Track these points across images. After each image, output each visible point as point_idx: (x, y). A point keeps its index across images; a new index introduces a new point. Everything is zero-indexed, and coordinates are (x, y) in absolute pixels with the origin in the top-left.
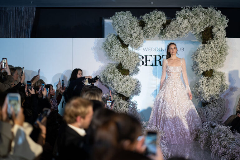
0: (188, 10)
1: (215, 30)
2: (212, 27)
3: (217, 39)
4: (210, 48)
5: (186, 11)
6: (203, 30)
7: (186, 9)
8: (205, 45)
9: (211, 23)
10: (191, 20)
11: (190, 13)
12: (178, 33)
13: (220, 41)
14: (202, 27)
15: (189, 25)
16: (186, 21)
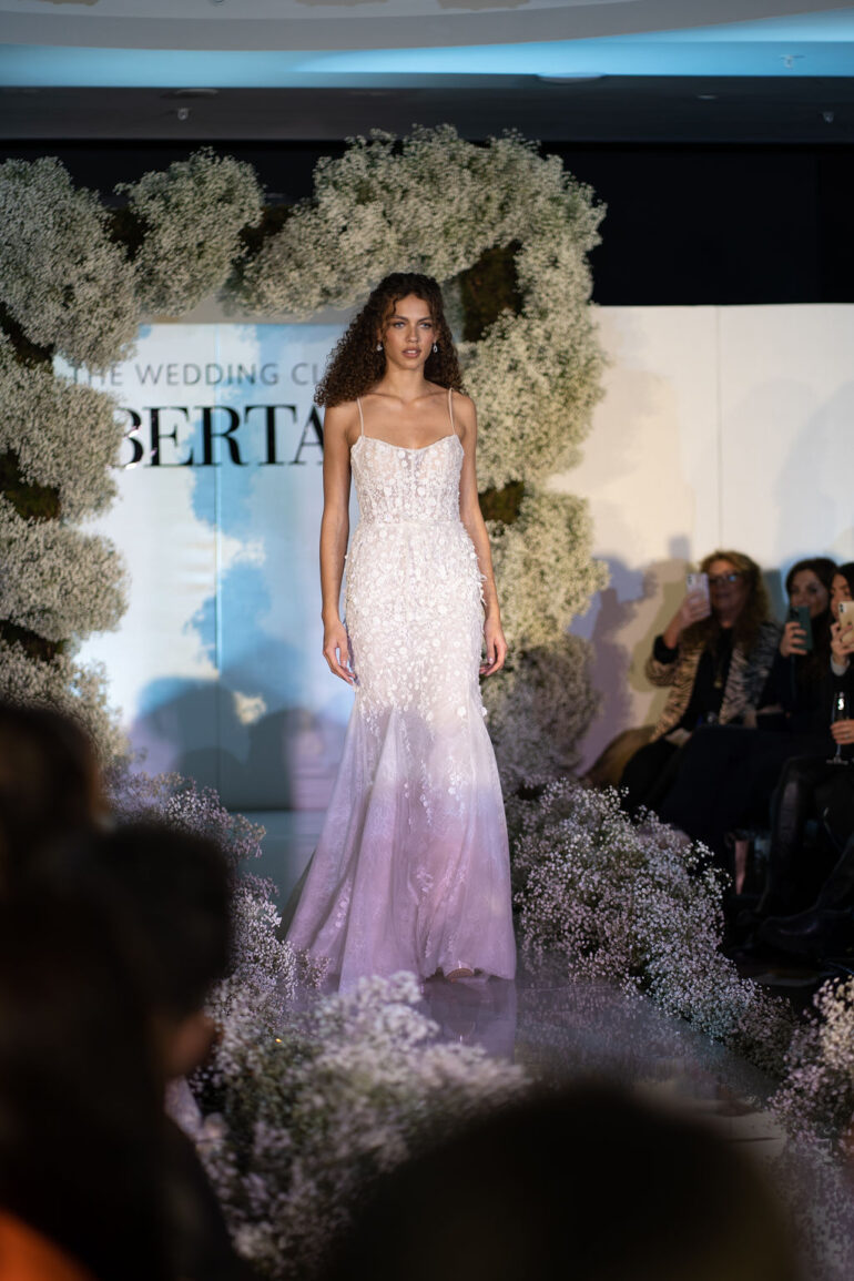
0: (385, 151)
1: (529, 263)
2: (516, 246)
3: (543, 314)
4: (504, 365)
5: (373, 161)
6: (463, 265)
7: (374, 149)
8: (480, 346)
9: (513, 225)
10: (399, 211)
11: (393, 171)
12: (331, 281)
13: (560, 322)
14: (461, 249)
15: (391, 237)
16: (370, 214)
